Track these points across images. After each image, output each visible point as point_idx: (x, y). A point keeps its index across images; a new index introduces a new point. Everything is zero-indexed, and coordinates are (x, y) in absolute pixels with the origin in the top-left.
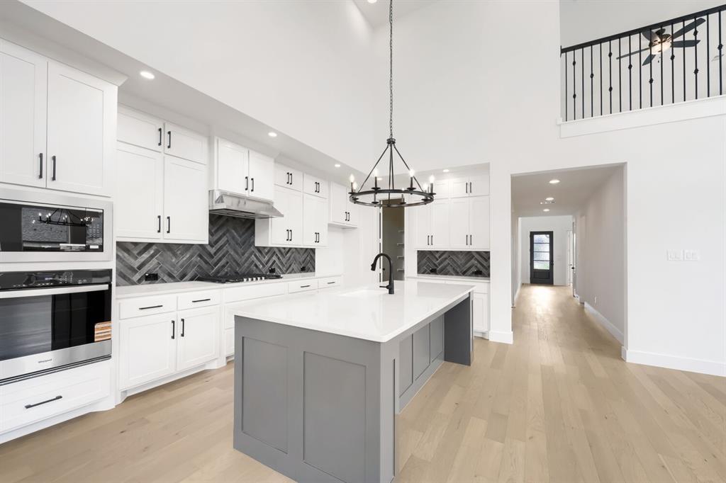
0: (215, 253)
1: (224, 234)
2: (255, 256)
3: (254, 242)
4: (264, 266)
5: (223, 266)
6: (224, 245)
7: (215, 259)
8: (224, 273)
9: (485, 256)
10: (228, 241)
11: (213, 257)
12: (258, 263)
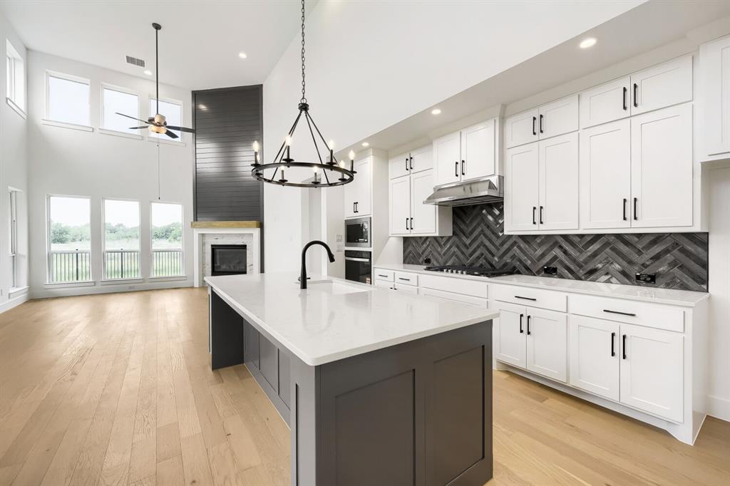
0: (470, 244)
1: (478, 225)
2: (519, 247)
5: (478, 258)
6: (479, 235)
7: (471, 250)
8: (478, 265)
10: (482, 231)
11: (468, 248)
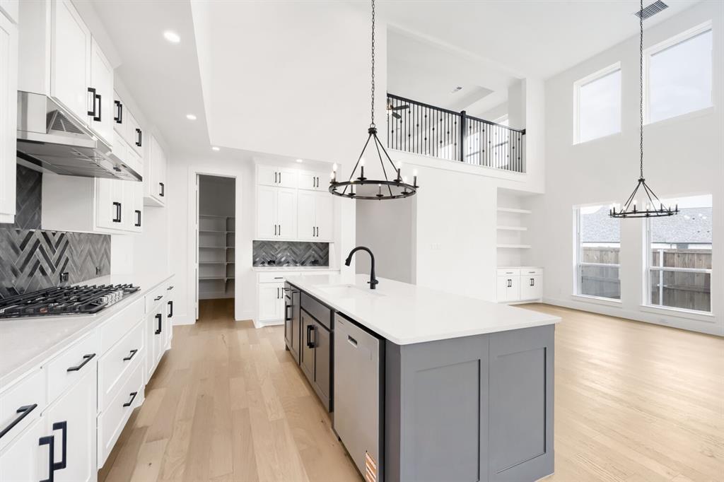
3: (39, 221)
4: (53, 270)
9: (325, 246)
12: (45, 265)
